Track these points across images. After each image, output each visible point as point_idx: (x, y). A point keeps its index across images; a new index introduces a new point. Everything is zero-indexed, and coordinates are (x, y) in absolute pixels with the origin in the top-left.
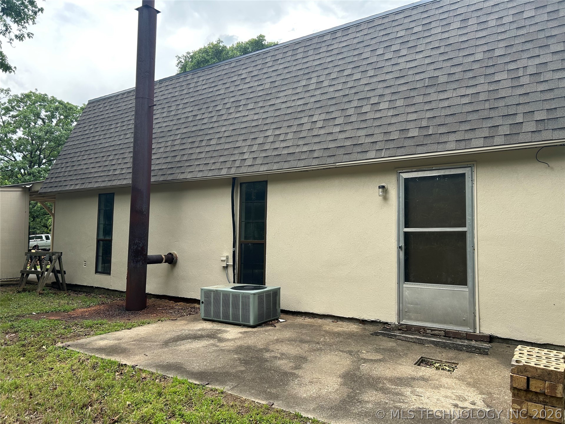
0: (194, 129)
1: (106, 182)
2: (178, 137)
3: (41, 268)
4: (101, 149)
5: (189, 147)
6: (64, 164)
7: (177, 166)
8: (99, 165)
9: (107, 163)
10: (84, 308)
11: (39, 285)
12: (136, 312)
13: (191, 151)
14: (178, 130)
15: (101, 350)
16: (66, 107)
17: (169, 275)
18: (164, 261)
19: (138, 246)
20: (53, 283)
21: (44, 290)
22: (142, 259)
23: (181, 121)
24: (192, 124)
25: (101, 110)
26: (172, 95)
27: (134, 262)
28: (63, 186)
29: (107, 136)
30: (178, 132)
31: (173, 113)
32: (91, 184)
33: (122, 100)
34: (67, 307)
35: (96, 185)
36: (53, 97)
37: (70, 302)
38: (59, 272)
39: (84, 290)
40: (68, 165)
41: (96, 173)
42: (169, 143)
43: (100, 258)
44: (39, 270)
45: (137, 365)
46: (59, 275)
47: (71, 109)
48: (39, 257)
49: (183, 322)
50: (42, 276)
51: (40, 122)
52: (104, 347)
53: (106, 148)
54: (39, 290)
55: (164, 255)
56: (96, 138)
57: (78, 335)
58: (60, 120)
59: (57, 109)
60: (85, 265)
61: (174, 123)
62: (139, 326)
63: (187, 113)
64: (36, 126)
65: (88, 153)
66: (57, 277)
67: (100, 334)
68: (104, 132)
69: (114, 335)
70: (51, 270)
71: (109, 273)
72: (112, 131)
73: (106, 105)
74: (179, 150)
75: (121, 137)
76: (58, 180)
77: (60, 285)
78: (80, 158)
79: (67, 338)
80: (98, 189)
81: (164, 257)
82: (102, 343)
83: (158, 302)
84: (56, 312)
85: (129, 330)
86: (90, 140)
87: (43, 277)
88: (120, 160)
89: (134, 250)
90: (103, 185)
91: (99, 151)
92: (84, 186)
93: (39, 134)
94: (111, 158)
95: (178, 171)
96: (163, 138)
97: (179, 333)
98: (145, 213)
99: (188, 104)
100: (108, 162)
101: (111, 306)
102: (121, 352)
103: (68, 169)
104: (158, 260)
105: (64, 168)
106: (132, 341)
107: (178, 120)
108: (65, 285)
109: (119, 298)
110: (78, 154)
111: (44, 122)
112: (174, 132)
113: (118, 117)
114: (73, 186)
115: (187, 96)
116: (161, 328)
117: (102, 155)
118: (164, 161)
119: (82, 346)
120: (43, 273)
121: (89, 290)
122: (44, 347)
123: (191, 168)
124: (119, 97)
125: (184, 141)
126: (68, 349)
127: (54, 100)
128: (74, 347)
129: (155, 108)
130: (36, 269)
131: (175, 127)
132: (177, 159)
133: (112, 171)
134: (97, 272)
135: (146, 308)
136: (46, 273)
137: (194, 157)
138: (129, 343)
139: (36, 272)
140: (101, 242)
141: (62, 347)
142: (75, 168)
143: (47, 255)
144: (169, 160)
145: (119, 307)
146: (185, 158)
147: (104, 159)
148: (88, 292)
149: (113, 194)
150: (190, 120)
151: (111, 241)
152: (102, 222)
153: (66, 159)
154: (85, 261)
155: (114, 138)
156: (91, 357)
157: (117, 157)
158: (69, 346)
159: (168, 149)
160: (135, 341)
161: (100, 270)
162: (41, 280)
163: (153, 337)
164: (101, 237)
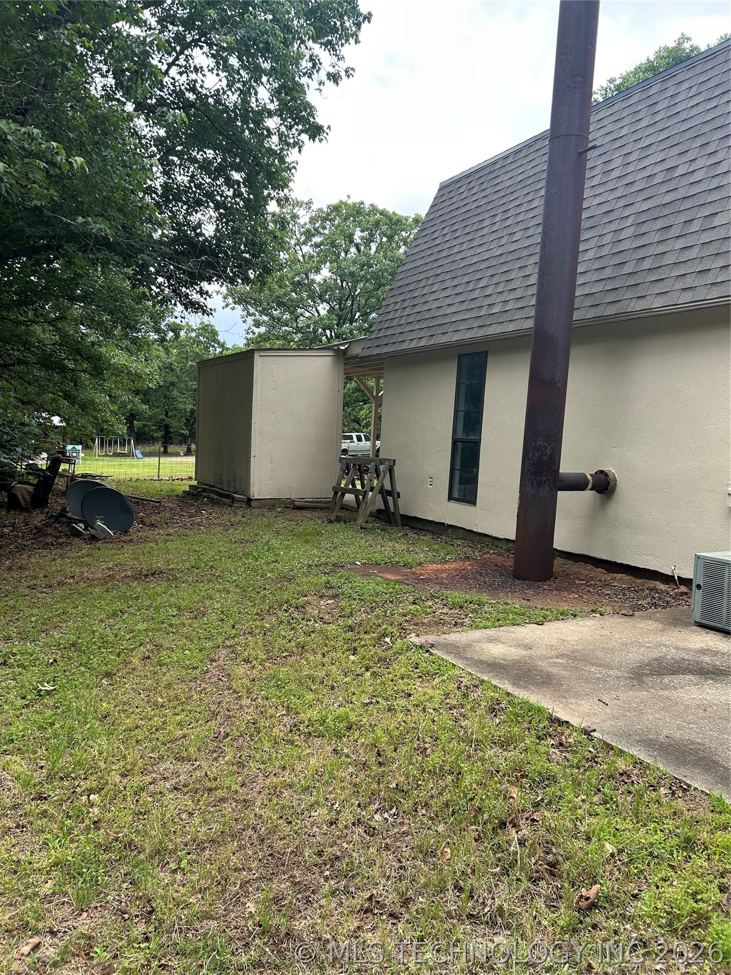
0: (668, 198)
1: (474, 329)
2: (630, 221)
3: (363, 485)
4: (464, 269)
5: (656, 240)
6: (399, 304)
7: (626, 285)
8: (460, 299)
9: (475, 294)
10: (437, 564)
11: (360, 513)
12: (536, 583)
13: (661, 249)
14: (628, 207)
15: (497, 667)
16: (391, 220)
17: (596, 516)
18: (590, 486)
19: (542, 453)
20: (379, 511)
21: (367, 522)
22: (549, 480)
23: (635, 188)
24: (664, 188)
25: (464, 196)
26: (613, 136)
27: (533, 484)
28: (397, 344)
29: (475, 243)
30: (628, 212)
31: (615, 174)
32: (446, 336)
33: (504, 170)
34: (409, 558)
35: (456, 337)
36: (372, 205)
37: (412, 549)
38: (390, 493)
39: (429, 528)
40: (406, 304)
41: (456, 315)
42: (607, 239)
43: (457, 473)
44: (359, 487)
45: (594, 731)
46: (390, 499)
47: (398, 221)
48: (359, 466)
49: (652, 625)
50: (364, 498)
51: (353, 250)
52: (501, 662)
53: (475, 265)
54: (360, 521)
55: (591, 475)
56: (456, 250)
57: (442, 621)
58: (381, 244)
59: (377, 224)
60: (431, 485)
61: (618, 193)
62: (559, 620)
63: (651, 167)
64: (349, 256)
65: (440, 278)
66: (386, 502)
67: (485, 628)
68: (470, 237)
69: (513, 635)
70: (378, 489)
71: (473, 503)
72: (484, 232)
73: (472, 185)
74: (632, 251)
75: (504, 241)
76: (389, 332)
77: (391, 515)
78: (425, 291)
79: (423, 624)
80: (460, 344)
81: (589, 477)
82: (496, 651)
83: (572, 567)
84: (392, 565)
85: (540, 627)
86: (444, 254)
87: (365, 500)
88: (502, 285)
89: (533, 461)
90: (468, 335)
91: (460, 272)
92: (434, 340)
93: (353, 269)
94: (483, 283)
95: (629, 295)
96: (594, 230)
97: (656, 654)
98: (559, 385)
99: (654, 148)
100: (477, 292)
101: (483, 565)
102: (543, 682)
103: (406, 312)
104: (577, 484)
105: (399, 311)
106: (557, 657)
107: (628, 186)
108: (399, 517)
109: (491, 549)
110: (423, 284)
111: (359, 250)
112: (619, 213)
113: (496, 203)
114: (415, 342)
115: (651, 130)
116: (607, 632)
117: (466, 279)
118: (596, 277)
119: (456, 650)
120: (365, 494)
121: (438, 529)
122: (387, 640)
123: (661, 284)
124: (498, 166)
125: (644, 229)
126: (431, 654)
127: (374, 209)
128: (442, 650)
129: (590, 154)
130: (354, 485)
131: (622, 202)
132: (627, 269)
133: (485, 309)
134: (450, 498)
135: (552, 577)
136: (370, 493)
137: (669, 259)
138: (552, 661)
139: (354, 491)
140: (460, 445)
141: (421, 647)
142: (417, 309)
143: (372, 464)
144: (607, 273)
145: (500, 569)
146: (646, 265)
147: (470, 287)
148: (436, 533)
149: (485, 354)
150: (658, 180)
151: (477, 443)
152: (462, 407)
153: (403, 295)
154: (432, 478)
155: (488, 244)
156: (482, 682)
157: (495, 280)
158: (432, 646)
159: (605, 251)
160: (562, 656)
161: (456, 495)
162: (363, 506)
163: (600, 654)
164: (460, 436)
